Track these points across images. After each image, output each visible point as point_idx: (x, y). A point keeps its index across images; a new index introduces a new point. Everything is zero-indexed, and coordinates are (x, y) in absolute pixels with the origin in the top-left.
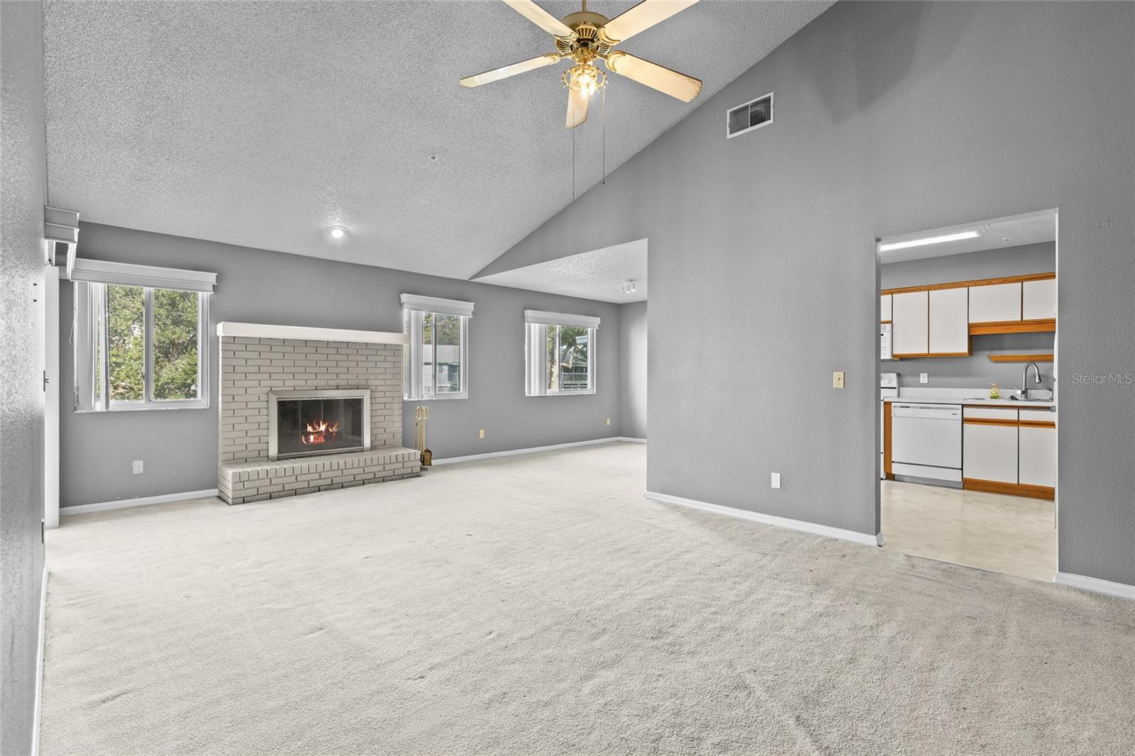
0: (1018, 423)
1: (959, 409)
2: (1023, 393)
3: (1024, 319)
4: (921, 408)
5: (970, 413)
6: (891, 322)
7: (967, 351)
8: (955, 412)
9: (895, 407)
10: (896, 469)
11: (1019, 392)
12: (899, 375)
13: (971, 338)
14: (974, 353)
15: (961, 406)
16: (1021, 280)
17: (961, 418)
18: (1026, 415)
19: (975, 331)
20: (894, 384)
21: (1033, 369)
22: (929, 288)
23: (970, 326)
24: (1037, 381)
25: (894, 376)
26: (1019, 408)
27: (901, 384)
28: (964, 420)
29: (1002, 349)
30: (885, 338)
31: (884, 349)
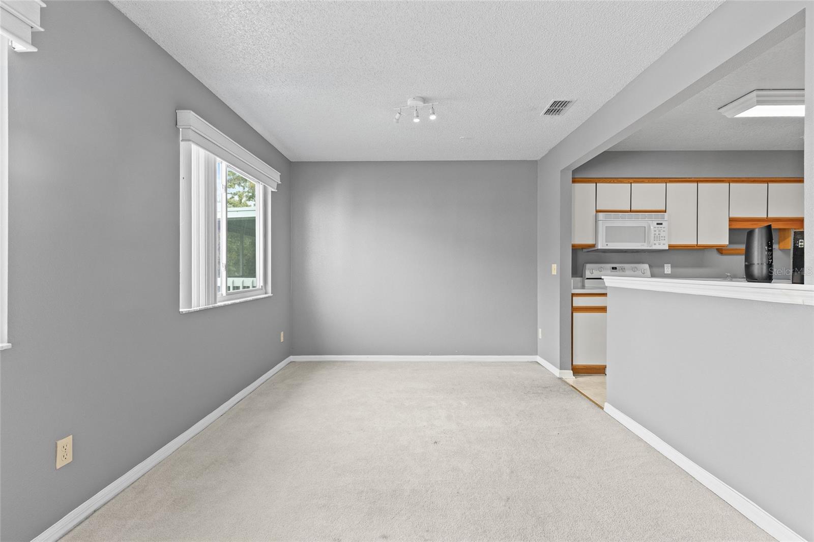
6: (666, 211)
7: (728, 244)
16: (766, 181)
19: (733, 225)
20: (648, 274)
22: (697, 181)
23: (731, 220)
25: (647, 266)
30: (664, 228)
31: (663, 238)
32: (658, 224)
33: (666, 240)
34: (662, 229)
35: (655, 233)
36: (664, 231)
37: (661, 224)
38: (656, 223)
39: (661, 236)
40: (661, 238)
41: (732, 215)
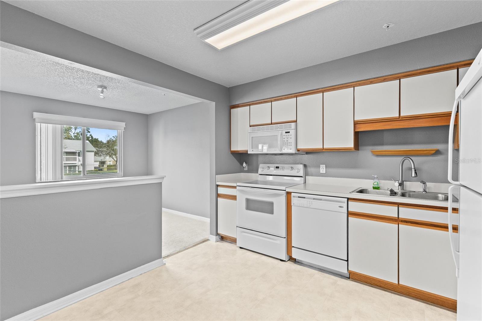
0: (398, 220)
1: (344, 203)
2: (400, 185)
3: (402, 115)
4: (314, 199)
5: (355, 207)
6: (296, 121)
7: (353, 147)
8: (341, 204)
9: (294, 197)
10: (295, 254)
11: (397, 184)
12: (305, 166)
13: (357, 134)
14: (360, 148)
15: (346, 199)
16: (399, 77)
17: (346, 212)
18: (406, 213)
19: (360, 128)
20: (301, 173)
21: (409, 163)
22: (323, 91)
23: (356, 123)
24: (413, 175)
25: (301, 167)
26: (399, 204)
27: (306, 174)
28: (350, 214)
29: (382, 144)
30: (291, 135)
31: (290, 144)
32: (286, 132)
33: (292, 145)
34: (290, 136)
35: (284, 140)
36: (291, 138)
37: (289, 132)
38: (284, 132)
39: (288, 142)
40: (289, 144)
41: (356, 119)
